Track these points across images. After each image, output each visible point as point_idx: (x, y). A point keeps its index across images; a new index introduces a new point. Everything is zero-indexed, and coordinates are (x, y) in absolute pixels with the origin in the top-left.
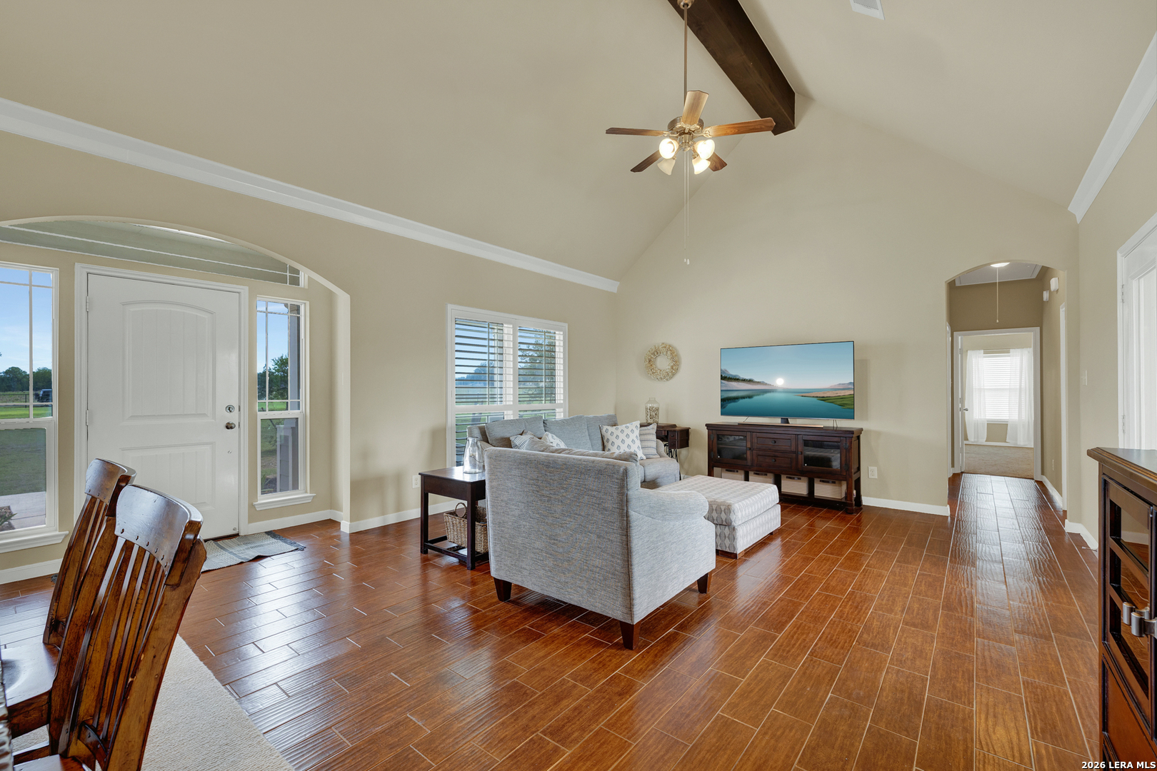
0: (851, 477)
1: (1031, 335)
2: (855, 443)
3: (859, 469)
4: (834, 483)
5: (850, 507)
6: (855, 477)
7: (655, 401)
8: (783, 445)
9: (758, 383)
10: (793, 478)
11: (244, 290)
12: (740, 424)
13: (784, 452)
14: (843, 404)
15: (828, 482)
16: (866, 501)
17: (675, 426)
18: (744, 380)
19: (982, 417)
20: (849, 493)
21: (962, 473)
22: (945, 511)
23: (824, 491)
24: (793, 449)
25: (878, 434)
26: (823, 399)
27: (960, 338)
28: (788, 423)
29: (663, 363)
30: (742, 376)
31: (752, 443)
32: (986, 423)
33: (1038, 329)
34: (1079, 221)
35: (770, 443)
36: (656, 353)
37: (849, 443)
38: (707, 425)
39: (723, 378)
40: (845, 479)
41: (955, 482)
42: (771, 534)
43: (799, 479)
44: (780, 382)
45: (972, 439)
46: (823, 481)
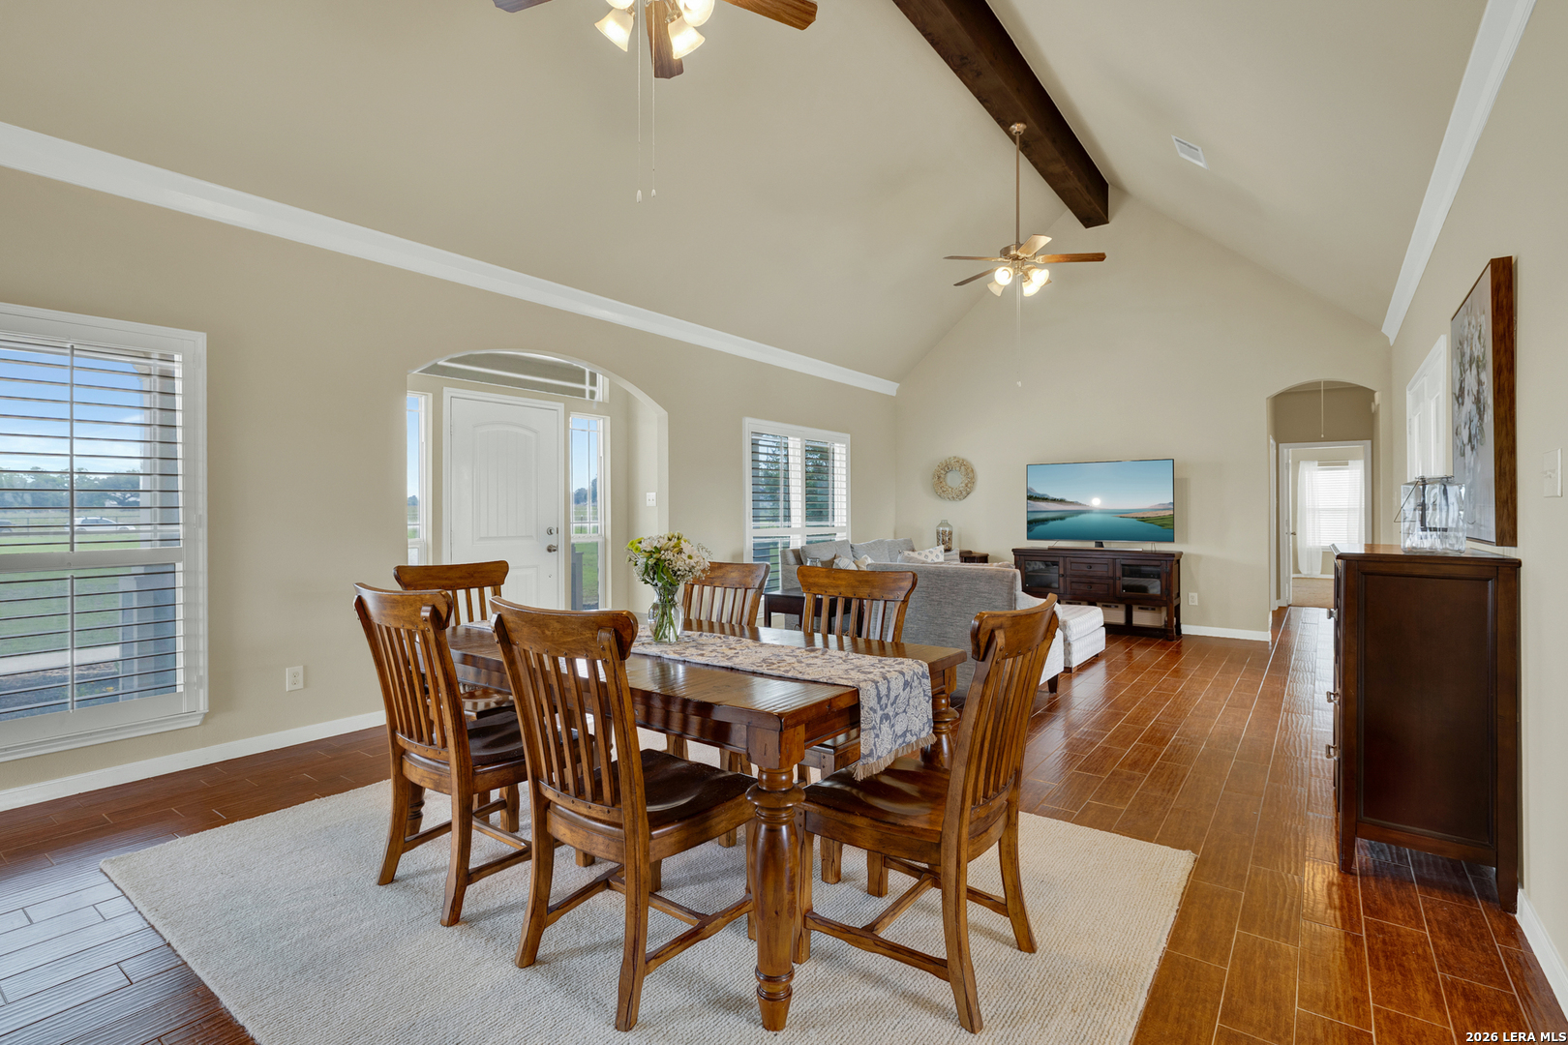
0: (1172, 603)
1: (1361, 447)
2: (1175, 567)
3: (1179, 595)
4: (1153, 609)
5: (1169, 635)
6: (1175, 603)
7: (949, 525)
8: (1100, 570)
9: (1071, 503)
10: (1110, 607)
11: (560, 406)
12: (1050, 549)
13: (1101, 578)
14: (1163, 526)
15: (1147, 609)
16: (1186, 629)
17: (970, 552)
18: (1054, 500)
19: (1317, 544)
20: (1169, 622)
21: (1289, 606)
22: (1266, 636)
23: (1143, 618)
24: (1111, 574)
25: (1199, 557)
26: (1143, 519)
27: (1289, 451)
28: (1102, 546)
29: (955, 480)
30: (1052, 495)
31: (1065, 569)
32: (1321, 551)
33: (1369, 442)
34: (1392, 342)
35: (1084, 568)
36: (947, 468)
37: (1168, 568)
38: (1013, 550)
39: (1030, 498)
40: (1166, 605)
41: (1280, 615)
42: (1097, 655)
43: (1117, 607)
44: (1096, 502)
45: (1305, 571)
46: (1142, 609)
